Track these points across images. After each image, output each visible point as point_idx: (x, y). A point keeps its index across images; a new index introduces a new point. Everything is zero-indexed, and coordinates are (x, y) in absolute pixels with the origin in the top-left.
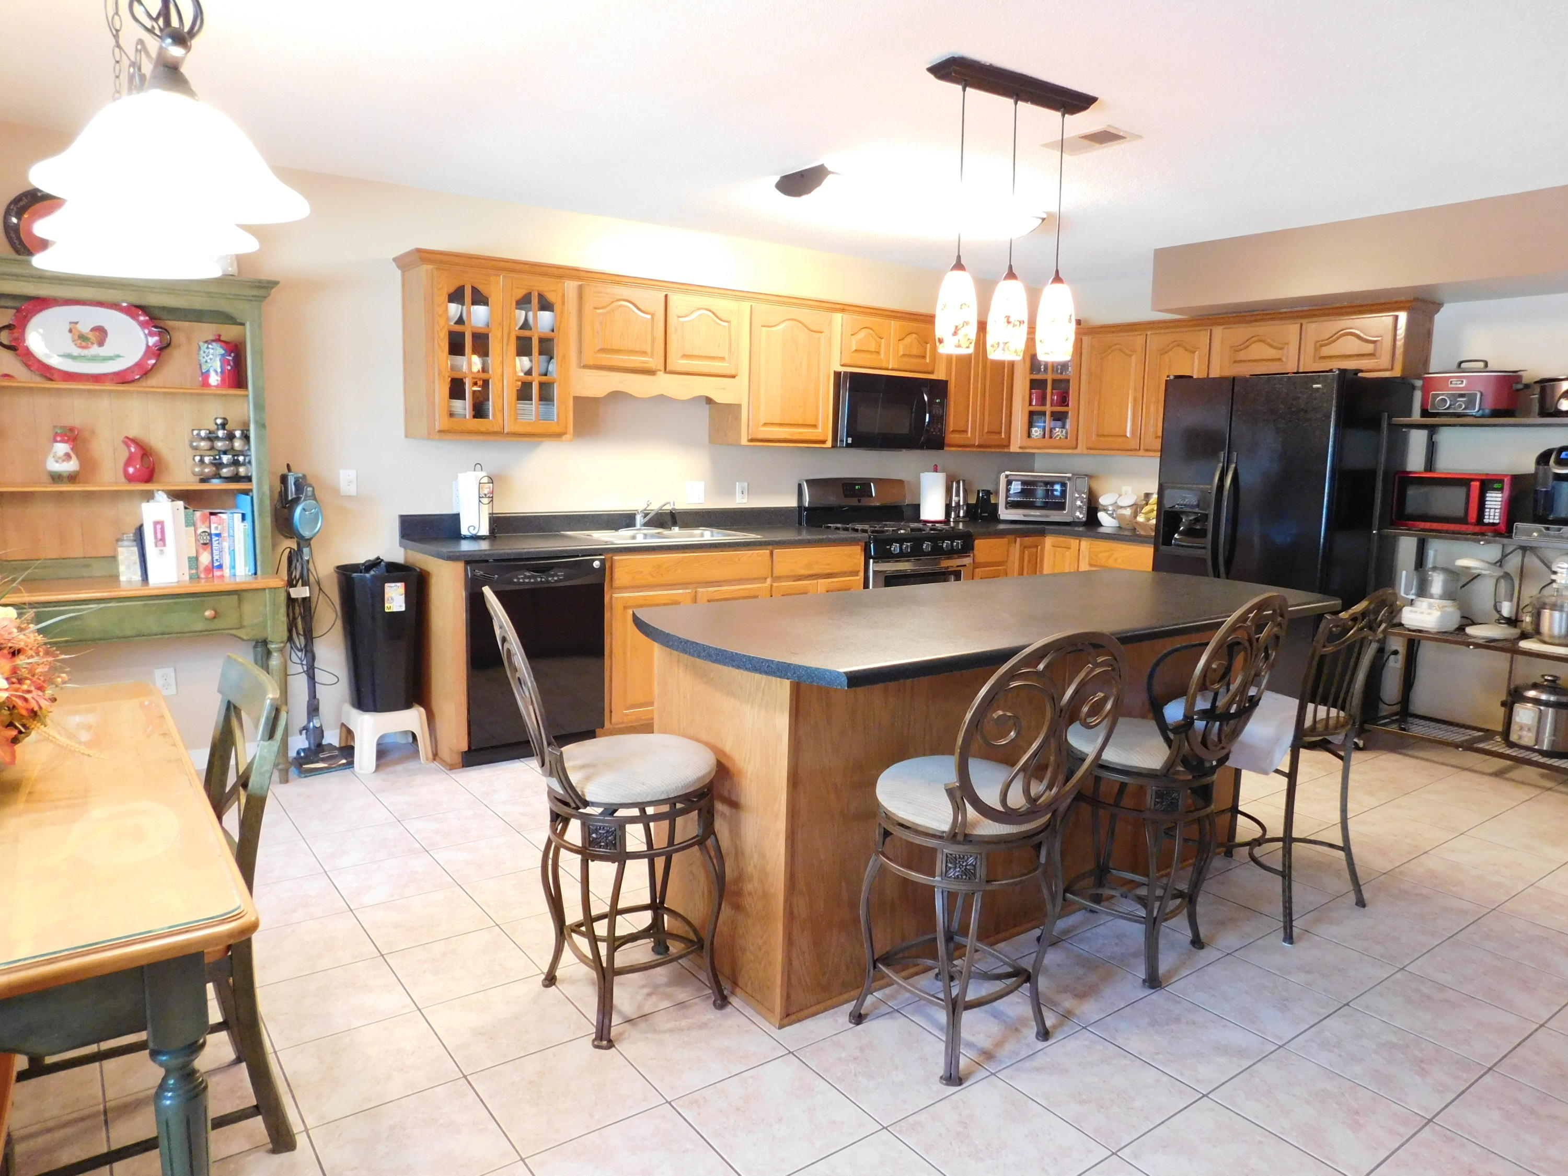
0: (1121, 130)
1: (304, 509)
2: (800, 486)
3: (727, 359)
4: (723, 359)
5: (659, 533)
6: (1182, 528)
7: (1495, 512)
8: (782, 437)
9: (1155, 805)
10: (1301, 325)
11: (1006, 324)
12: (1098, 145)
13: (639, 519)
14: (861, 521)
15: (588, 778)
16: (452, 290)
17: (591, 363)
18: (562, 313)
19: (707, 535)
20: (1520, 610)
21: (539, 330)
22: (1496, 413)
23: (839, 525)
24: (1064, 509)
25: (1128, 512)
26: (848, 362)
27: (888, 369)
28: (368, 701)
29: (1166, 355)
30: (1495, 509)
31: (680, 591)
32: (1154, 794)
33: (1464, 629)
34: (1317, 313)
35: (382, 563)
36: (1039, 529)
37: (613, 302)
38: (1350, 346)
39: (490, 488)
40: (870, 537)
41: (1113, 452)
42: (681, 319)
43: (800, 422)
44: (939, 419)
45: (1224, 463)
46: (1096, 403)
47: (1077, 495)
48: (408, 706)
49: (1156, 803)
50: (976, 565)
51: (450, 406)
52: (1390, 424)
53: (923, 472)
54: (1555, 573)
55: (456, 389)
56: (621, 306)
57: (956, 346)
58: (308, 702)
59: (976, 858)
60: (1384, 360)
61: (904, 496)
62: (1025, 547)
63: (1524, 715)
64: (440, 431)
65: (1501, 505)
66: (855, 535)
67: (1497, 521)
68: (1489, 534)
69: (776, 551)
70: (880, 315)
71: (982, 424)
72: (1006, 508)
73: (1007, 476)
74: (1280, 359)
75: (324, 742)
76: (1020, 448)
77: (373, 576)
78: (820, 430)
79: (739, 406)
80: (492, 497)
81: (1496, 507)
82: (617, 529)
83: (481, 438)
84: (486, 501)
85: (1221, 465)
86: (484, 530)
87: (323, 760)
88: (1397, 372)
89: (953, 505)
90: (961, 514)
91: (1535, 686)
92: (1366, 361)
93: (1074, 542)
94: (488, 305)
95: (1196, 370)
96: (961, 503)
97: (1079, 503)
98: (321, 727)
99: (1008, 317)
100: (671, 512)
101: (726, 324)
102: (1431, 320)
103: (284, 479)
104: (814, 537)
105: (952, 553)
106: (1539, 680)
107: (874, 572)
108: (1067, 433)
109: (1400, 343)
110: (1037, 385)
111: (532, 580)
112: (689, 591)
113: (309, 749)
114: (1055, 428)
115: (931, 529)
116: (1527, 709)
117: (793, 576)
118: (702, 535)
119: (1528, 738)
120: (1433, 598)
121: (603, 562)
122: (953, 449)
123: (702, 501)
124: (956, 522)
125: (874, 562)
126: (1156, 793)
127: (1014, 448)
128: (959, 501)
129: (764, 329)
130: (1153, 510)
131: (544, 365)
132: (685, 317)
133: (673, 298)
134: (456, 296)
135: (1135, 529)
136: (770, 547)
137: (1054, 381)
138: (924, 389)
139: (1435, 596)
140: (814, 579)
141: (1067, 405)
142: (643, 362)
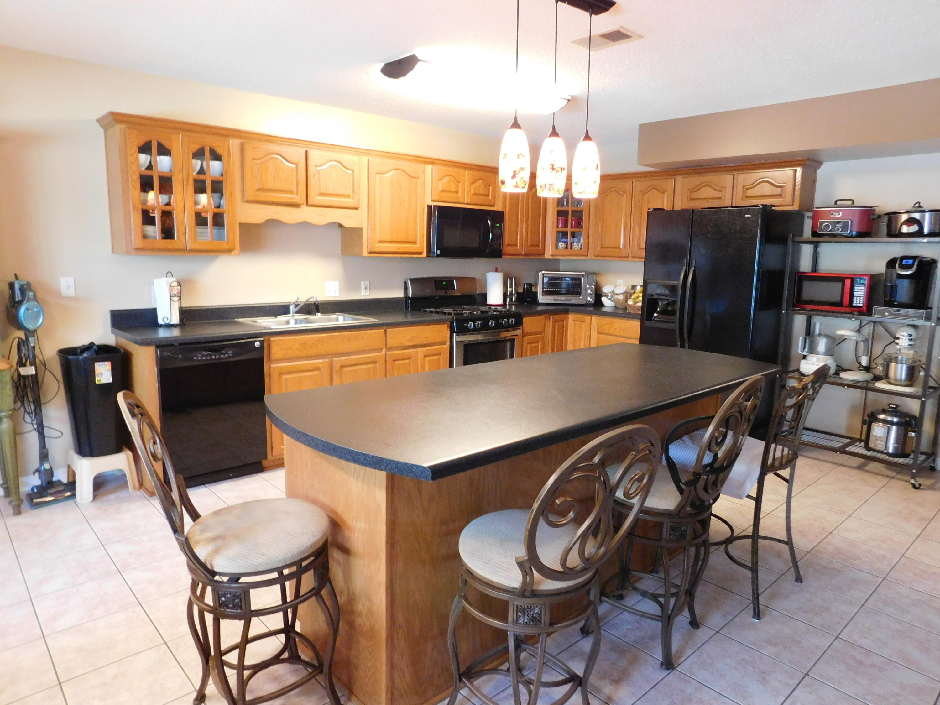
0: (629, 31)
1: (27, 309)
2: (406, 284)
3: (351, 196)
4: (349, 196)
5: (306, 319)
6: (658, 309)
7: (860, 299)
8: (392, 250)
9: (669, 536)
10: (734, 175)
11: (551, 170)
12: (611, 43)
13: (292, 308)
14: (448, 306)
15: (216, 551)
16: (141, 143)
17: (251, 198)
18: (228, 163)
19: (341, 320)
20: (872, 361)
21: (211, 175)
22: (860, 235)
23: (432, 310)
24: (580, 295)
25: (621, 297)
26: (437, 198)
27: (463, 203)
28: (86, 449)
29: (646, 195)
30: (860, 297)
31: (321, 361)
32: (669, 528)
33: (838, 374)
34: (744, 167)
35: (94, 347)
36: (565, 309)
37: (267, 155)
38: (767, 189)
39: (178, 289)
40: (453, 318)
41: (611, 258)
42: (318, 168)
43: (404, 240)
44: (499, 237)
45: (686, 266)
46: (600, 226)
47: (588, 286)
48: (118, 450)
49: (670, 534)
50: (524, 335)
51: (143, 231)
52: (793, 241)
53: (488, 272)
54: (898, 339)
55: (148, 219)
56: (273, 158)
57: (514, 187)
58: (40, 451)
59: (541, 608)
60: (788, 199)
61: (476, 288)
62: (555, 322)
63: (878, 430)
64: (137, 249)
65: (864, 294)
66: (444, 317)
67: (862, 305)
68: (856, 313)
69: (389, 330)
70: (458, 167)
71: (527, 241)
72: (543, 295)
73: (543, 274)
74: (720, 198)
75: (55, 479)
76: (551, 255)
77: (86, 358)
78: (418, 245)
79: (361, 229)
80: (180, 296)
81: (861, 296)
82: (276, 316)
83: (170, 253)
84: (176, 299)
85: (685, 268)
86: (175, 320)
87: (51, 495)
88: (796, 207)
89: (508, 293)
90: (514, 300)
91: (884, 411)
92: (776, 200)
93: (587, 318)
94: (170, 155)
95: (665, 204)
96: (514, 292)
97: (589, 291)
98: (51, 468)
99: (553, 165)
100: (315, 303)
101: (350, 172)
102: (815, 172)
103: (11, 286)
104: (415, 319)
105: (508, 327)
106: (886, 407)
107: (456, 341)
108: (581, 245)
109: (798, 187)
110: (562, 214)
111: (208, 358)
112: (327, 360)
113: (42, 485)
114: (573, 243)
115: (495, 311)
116: (879, 426)
117: (401, 347)
118: (337, 320)
119: (880, 446)
120: (818, 354)
121: (262, 342)
122: (507, 257)
123: (337, 294)
124: (510, 305)
125: (456, 335)
126: (670, 527)
127: (548, 256)
128: (512, 291)
129: (378, 175)
130: (638, 297)
131: (217, 200)
132: (321, 166)
133: (311, 153)
134: (145, 149)
135: (626, 308)
136: (384, 328)
137: (573, 212)
138: (488, 217)
139: (820, 353)
140: (415, 348)
141: (582, 228)
142: (291, 198)
